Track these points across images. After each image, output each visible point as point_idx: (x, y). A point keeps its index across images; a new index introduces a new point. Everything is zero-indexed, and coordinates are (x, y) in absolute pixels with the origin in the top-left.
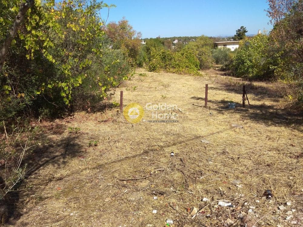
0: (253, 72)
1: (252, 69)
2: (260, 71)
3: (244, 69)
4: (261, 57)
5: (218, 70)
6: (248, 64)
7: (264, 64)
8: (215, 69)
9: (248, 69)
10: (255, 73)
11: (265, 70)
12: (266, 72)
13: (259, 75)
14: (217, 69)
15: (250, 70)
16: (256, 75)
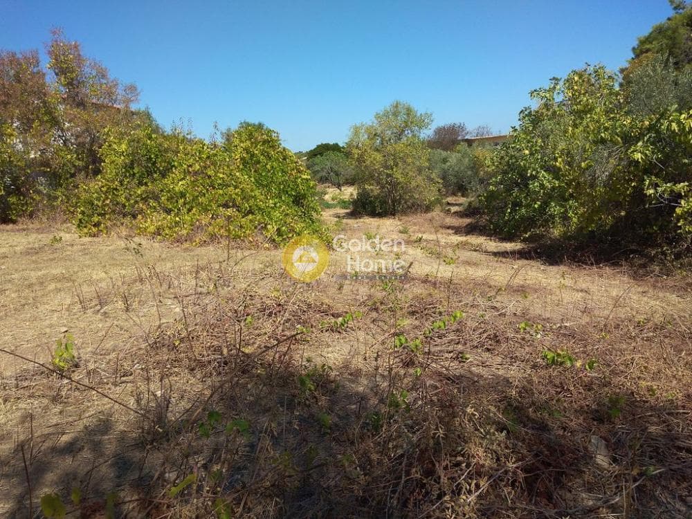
0: (565, 218)
1: (562, 206)
2: (596, 211)
3: (528, 206)
4: (595, 143)
5: (455, 213)
6: (542, 186)
7: (611, 176)
8: (449, 210)
9: (545, 204)
10: (575, 220)
11: (618, 205)
12: (625, 216)
13: (593, 232)
14: (454, 209)
15: (554, 208)
16: (580, 229)
